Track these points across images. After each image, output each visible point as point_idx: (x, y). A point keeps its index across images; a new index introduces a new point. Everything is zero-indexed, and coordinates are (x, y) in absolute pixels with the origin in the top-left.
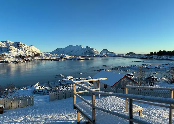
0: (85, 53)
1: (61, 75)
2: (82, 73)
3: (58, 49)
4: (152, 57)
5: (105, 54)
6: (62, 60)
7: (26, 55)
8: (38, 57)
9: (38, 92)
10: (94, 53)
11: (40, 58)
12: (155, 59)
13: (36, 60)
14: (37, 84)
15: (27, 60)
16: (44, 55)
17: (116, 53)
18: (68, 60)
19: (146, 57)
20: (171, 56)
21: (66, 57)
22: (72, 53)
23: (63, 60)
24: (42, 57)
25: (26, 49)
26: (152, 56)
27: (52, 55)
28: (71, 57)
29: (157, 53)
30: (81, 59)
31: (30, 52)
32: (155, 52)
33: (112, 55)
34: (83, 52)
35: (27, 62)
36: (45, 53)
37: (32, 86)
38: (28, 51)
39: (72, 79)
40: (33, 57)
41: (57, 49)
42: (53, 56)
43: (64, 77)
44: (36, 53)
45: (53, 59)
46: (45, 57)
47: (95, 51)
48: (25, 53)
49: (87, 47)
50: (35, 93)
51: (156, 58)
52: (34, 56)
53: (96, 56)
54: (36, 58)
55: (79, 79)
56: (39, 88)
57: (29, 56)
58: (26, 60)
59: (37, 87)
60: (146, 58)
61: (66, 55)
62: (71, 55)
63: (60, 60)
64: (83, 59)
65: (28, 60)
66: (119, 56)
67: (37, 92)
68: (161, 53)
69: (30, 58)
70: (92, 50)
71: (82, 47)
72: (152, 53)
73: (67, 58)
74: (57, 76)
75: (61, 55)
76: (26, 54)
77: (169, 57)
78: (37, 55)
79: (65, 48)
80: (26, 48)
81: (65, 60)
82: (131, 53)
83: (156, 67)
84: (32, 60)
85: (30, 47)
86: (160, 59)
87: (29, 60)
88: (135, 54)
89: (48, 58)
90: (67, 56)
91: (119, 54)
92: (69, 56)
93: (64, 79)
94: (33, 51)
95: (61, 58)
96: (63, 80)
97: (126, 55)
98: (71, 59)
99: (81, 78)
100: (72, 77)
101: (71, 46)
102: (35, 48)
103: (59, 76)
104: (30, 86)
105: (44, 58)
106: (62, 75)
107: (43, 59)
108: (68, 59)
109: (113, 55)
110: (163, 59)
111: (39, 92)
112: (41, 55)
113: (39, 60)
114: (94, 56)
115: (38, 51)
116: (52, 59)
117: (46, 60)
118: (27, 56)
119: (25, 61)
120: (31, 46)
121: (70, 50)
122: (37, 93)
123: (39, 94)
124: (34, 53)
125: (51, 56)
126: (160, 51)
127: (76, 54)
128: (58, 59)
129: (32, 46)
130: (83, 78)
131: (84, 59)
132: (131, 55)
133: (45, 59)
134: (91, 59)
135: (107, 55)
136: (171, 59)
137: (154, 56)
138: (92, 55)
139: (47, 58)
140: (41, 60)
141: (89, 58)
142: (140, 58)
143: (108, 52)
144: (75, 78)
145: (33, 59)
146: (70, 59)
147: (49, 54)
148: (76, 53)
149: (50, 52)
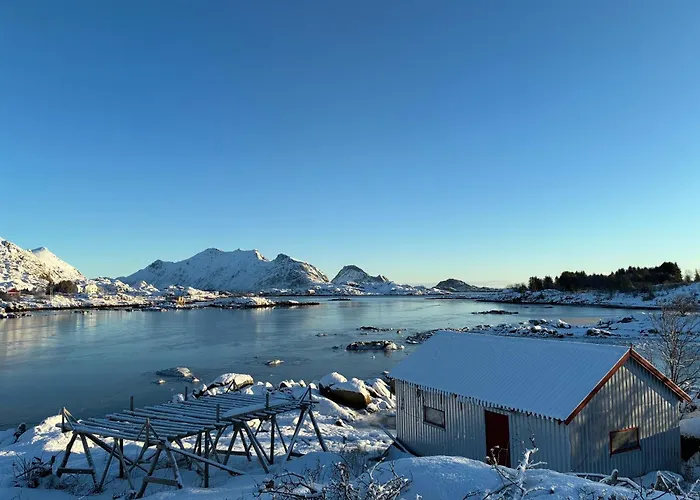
0: (273, 282)
1: (180, 370)
2: (278, 362)
3: (156, 265)
4: (542, 297)
5: (353, 285)
6: (175, 308)
7: (11, 288)
8: (66, 296)
9: (60, 473)
10: (309, 281)
11: (74, 303)
12: (552, 303)
13: (57, 309)
14: (58, 419)
15: (15, 310)
16: (92, 289)
17: (395, 282)
18: (200, 307)
19: (519, 295)
20: (611, 291)
21: (193, 298)
22: (217, 282)
23: (179, 308)
24: (86, 297)
25: (15, 264)
26: (538, 293)
27: (130, 289)
28: (212, 296)
29: (554, 281)
30: (259, 303)
31: (30, 277)
32: (548, 279)
33: (381, 289)
34: (264, 279)
35: (11, 317)
36: (100, 281)
37: (23, 429)
38: (21, 269)
39: (246, 385)
40: (44, 295)
41: (153, 265)
42: (135, 294)
43: (196, 380)
44: (57, 281)
45: (136, 306)
46: (100, 297)
47: (314, 271)
48: (8, 281)
49: (282, 257)
50: (36, 484)
51: (556, 299)
52: (48, 293)
53: (319, 293)
54: (58, 300)
55: (284, 385)
56: (70, 446)
57: (26, 291)
58: (8, 310)
59: (53, 435)
60: (517, 301)
61: (193, 291)
62: (211, 291)
63: (167, 308)
64: (265, 306)
65: (18, 311)
66: (408, 293)
67: (49, 472)
68: (572, 282)
69: (26, 302)
70: (303, 269)
71: (260, 258)
72: (536, 283)
73: (196, 301)
74: (161, 374)
75: (171, 287)
76: (10, 284)
77: (604, 296)
78: (65, 288)
79: (187, 262)
80: (13, 258)
81: (189, 308)
82: (451, 282)
83: (590, 333)
84: (38, 309)
85: (33, 257)
86: (573, 305)
87: (23, 310)
88: (466, 287)
89: (113, 301)
90: (195, 294)
91: (408, 286)
92: (204, 294)
93: (205, 387)
94: (47, 271)
95: (172, 298)
96: (202, 393)
97: (436, 290)
98: (213, 305)
99: (292, 382)
100: (248, 378)
101: (213, 252)
102: (55, 259)
103: (172, 375)
104: (12, 431)
105: (96, 302)
106: (186, 373)
107: (89, 307)
108: (203, 304)
109: (385, 289)
110: (582, 304)
111: (65, 475)
112: (80, 289)
113: (72, 307)
114: (311, 291)
115: (69, 273)
116: (129, 306)
117: (103, 307)
118: (14, 290)
119: (5, 314)
120: (40, 249)
121: (210, 268)
122: (51, 486)
123: (61, 487)
124: (51, 281)
125: (127, 292)
126: (565, 275)
127: (232, 286)
128: (158, 303)
129: (41, 253)
130: (302, 382)
131: (271, 306)
132: (452, 290)
133: (99, 304)
134: (301, 305)
135: (362, 289)
136: (612, 302)
137: (545, 293)
138: (303, 290)
139: (107, 303)
140: (80, 307)
141: (293, 302)
142: (497, 302)
143: (365, 276)
144: (260, 383)
145: (40, 306)
146: (211, 305)
147: (119, 283)
148: (234, 280)
149: (121, 279)
